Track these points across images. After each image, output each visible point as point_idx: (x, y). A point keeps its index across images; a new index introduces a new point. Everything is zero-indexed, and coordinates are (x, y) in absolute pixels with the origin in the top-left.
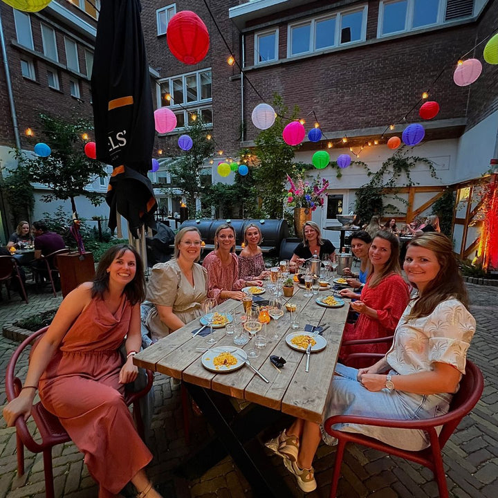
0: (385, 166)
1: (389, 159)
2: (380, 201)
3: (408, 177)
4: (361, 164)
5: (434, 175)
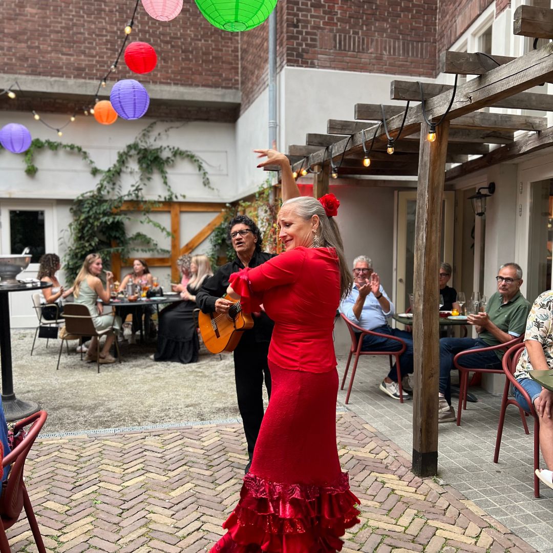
0: (123, 159)
1: (129, 147)
2: (118, 227)
3: (165, 183)
4: (76, 150)
5: (206, 183)
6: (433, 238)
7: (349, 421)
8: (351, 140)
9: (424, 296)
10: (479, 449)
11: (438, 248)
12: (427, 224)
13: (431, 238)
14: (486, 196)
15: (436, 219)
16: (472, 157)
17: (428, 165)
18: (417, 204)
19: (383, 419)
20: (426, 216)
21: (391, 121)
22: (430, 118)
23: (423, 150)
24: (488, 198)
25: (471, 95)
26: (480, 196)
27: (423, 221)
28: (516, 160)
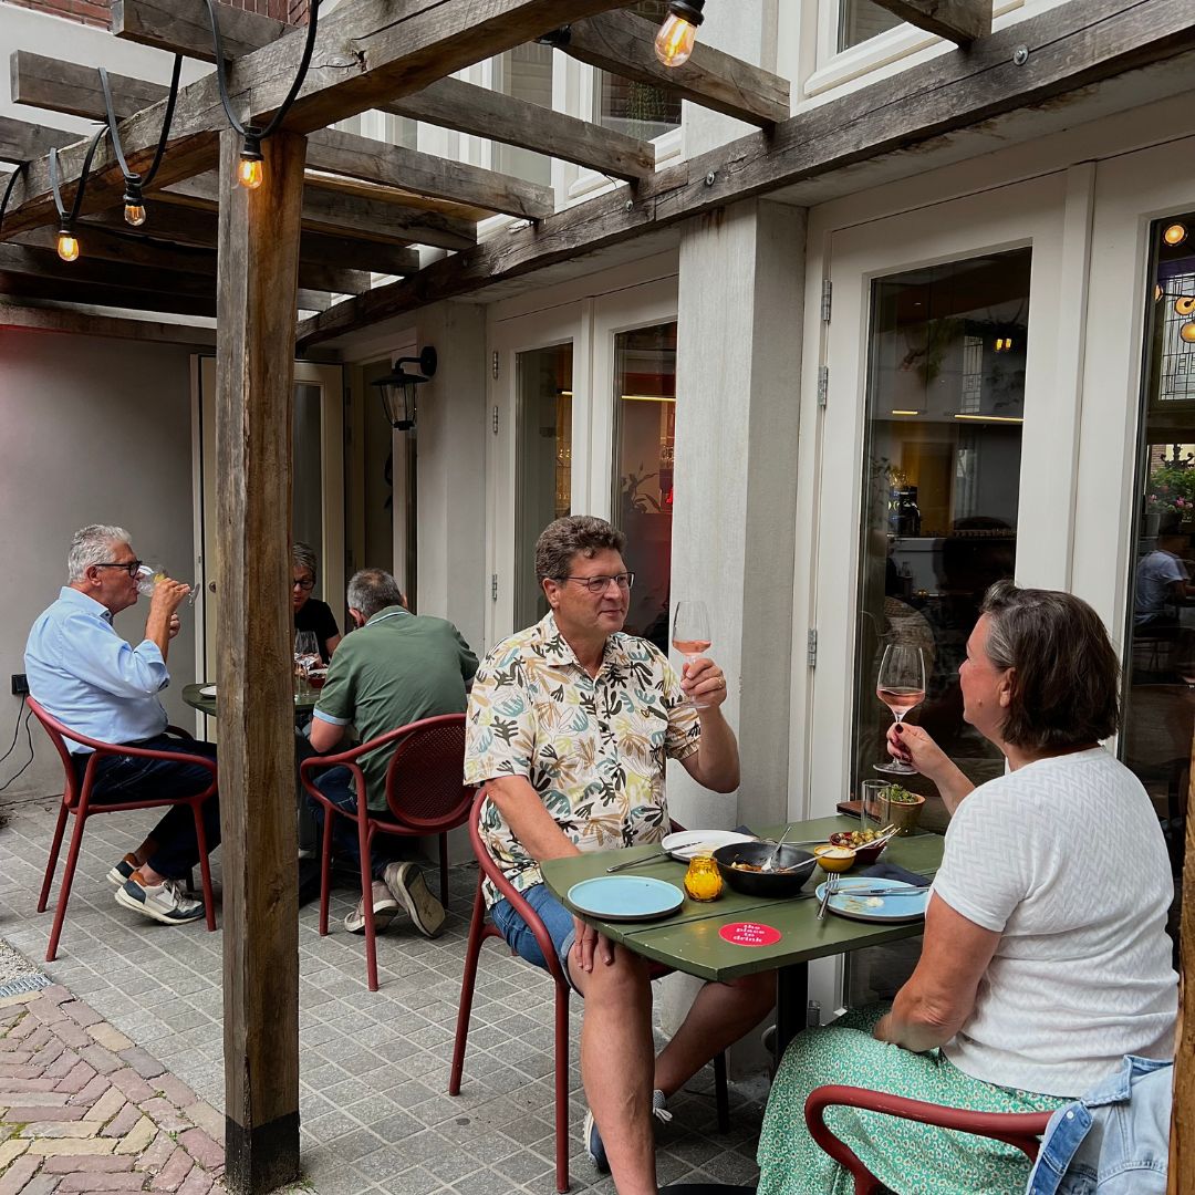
6: (269, 489)
7: (46, 1021)
8: (19, 179)
9: (247, 665)
10: (414, 1050)
11: (284, 518)
12: (248, 444)
13: (262, 488)
14: (415, 379)
15: (275, 432)
16: (379, 280)
17: (246, 263)
18: (219, 383)
19: (154, 994)
20: (243, 419)
21: (132, 123)
22: (246, 116)
23: (229, 216)
24: (419, 385)
25: (363, 46)
26: (400, 379)
27: (237, 437)
28: (485, 295)
